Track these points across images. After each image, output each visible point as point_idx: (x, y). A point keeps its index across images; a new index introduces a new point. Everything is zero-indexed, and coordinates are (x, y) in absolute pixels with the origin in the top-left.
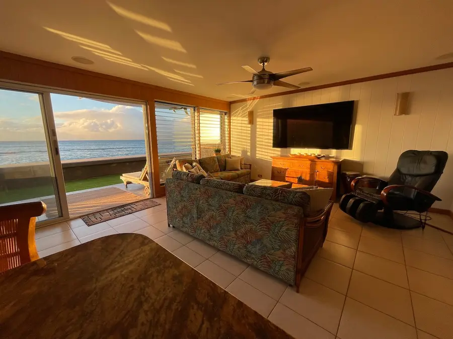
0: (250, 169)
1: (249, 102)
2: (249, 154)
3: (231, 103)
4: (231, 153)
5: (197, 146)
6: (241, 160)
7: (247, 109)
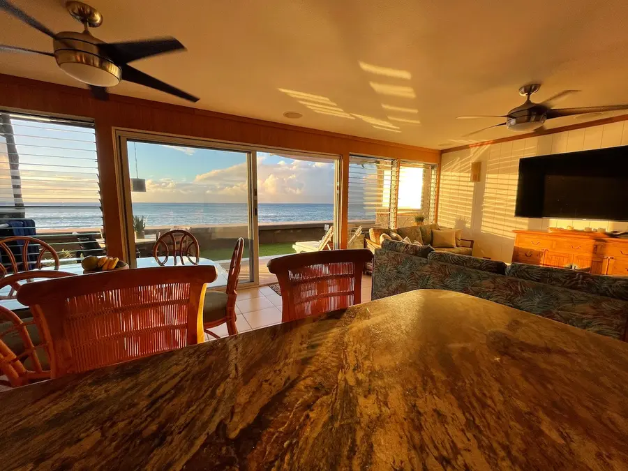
0: (471, 247)
1: (473, 150)
2: (468, 225)
3: (443, 152)
4: (438, 223)
5: (392, 210)
6: (457, 234)
7: (469, 159)
